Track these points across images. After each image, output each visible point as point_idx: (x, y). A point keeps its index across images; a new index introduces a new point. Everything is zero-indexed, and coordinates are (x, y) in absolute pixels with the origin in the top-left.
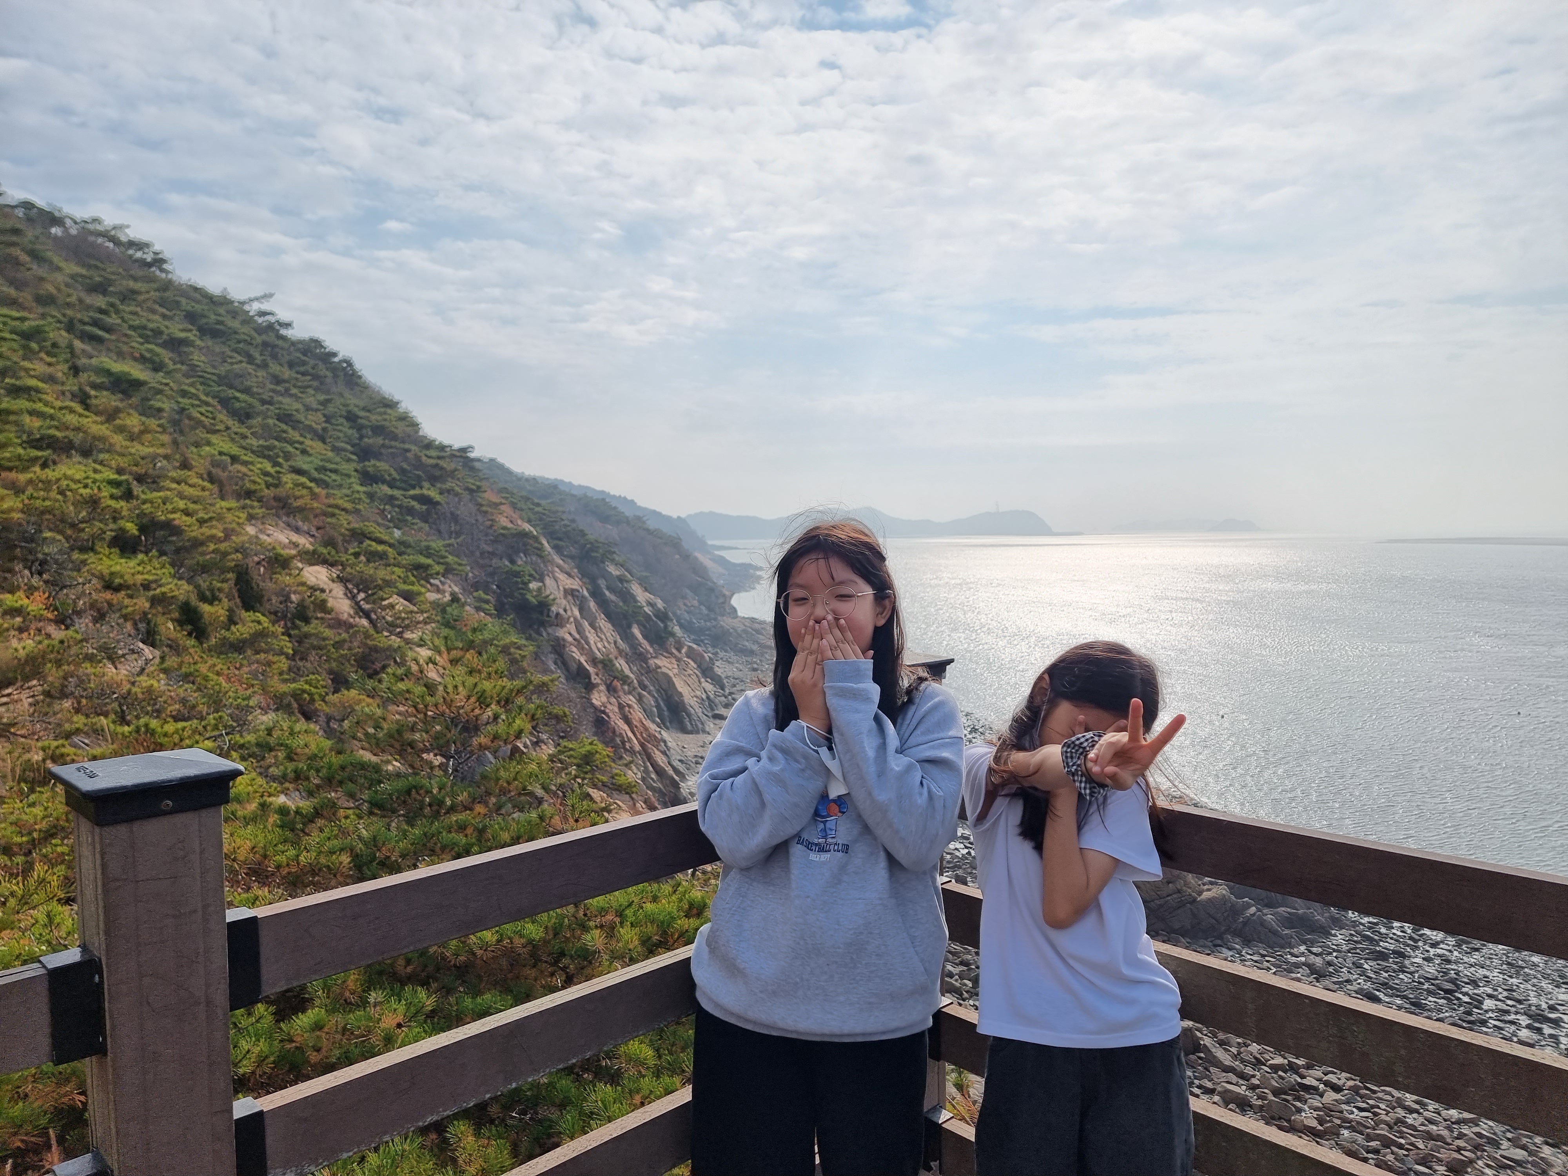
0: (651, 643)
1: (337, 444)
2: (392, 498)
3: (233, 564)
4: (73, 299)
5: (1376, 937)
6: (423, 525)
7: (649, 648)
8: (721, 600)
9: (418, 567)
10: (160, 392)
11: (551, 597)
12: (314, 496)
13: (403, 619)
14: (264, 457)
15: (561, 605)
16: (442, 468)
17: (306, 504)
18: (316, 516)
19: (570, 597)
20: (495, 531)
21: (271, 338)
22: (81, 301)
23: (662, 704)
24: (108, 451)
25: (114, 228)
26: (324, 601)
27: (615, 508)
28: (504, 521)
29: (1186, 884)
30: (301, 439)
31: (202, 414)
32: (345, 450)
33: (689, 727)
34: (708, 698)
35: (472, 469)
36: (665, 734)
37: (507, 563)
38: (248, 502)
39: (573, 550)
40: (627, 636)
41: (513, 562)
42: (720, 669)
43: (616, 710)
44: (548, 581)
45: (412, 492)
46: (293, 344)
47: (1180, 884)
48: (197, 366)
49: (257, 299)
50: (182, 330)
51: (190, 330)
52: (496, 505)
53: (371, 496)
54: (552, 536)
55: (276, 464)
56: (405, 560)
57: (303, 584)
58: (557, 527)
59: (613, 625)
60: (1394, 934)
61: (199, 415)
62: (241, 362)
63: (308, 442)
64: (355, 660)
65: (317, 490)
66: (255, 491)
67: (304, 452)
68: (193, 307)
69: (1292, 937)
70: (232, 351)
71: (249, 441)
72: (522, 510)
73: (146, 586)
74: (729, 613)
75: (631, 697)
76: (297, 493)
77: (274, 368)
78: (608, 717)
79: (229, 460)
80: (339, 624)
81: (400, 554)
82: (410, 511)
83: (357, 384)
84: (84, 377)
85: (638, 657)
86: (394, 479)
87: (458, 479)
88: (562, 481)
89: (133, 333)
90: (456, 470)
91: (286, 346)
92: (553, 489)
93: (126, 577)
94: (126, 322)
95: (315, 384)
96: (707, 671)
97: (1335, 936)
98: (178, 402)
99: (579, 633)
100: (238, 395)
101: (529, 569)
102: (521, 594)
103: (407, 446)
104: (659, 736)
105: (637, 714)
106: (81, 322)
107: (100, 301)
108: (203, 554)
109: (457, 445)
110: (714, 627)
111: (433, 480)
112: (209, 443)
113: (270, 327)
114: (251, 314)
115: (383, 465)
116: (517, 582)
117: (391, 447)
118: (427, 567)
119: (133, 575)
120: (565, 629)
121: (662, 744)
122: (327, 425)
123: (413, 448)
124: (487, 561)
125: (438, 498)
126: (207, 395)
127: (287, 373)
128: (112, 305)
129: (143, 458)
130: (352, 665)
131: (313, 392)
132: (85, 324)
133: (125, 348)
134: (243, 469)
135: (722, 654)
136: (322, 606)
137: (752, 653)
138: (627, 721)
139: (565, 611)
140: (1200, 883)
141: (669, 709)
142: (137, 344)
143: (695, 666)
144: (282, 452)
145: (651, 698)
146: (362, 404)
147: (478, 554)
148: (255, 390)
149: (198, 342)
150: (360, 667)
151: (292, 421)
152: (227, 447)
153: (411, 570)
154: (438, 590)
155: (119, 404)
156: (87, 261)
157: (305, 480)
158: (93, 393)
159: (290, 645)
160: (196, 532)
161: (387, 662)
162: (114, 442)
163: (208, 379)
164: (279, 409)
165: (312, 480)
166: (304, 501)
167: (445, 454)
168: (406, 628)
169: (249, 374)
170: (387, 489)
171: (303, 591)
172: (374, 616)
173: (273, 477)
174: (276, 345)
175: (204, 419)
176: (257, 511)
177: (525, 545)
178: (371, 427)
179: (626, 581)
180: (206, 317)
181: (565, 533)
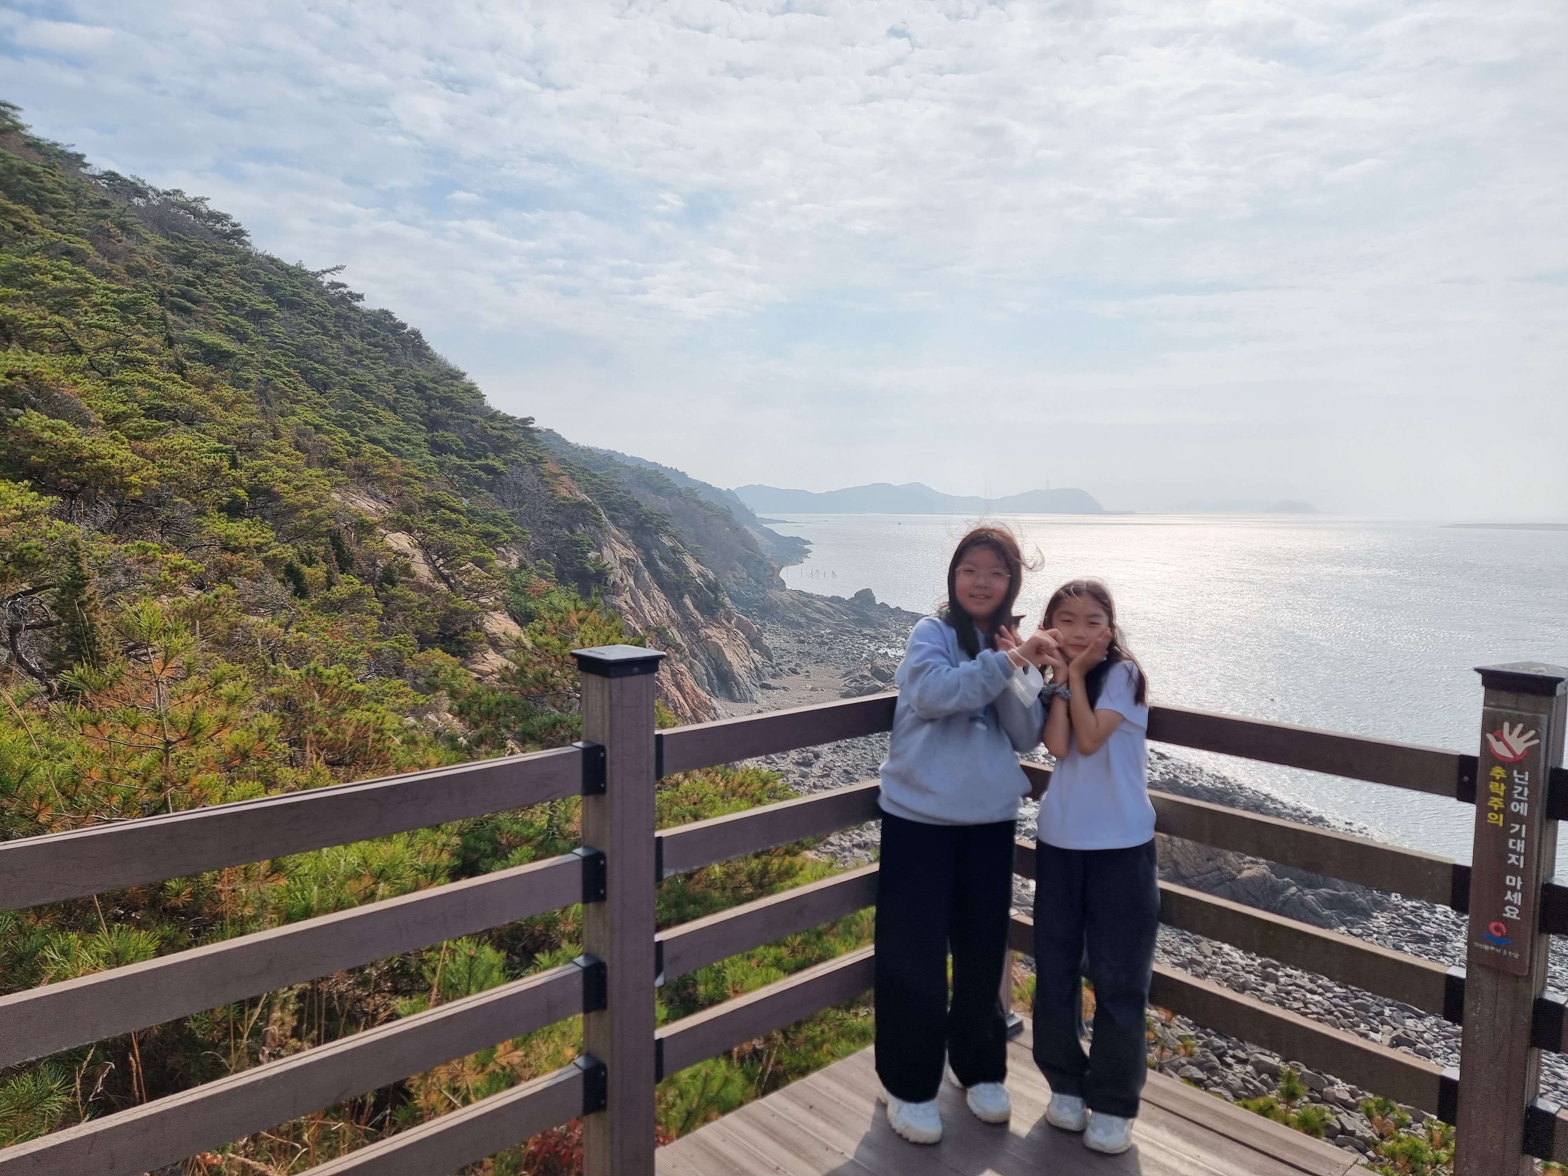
0: (702, 613)
1: (407, 414)
2: (460, 467)
3: (325, 529)
4: (162, 271)
5: (1419, 921)
6: (489, 494)
7: (699, 618)
8: (769, 573)
9: (487, 535)
10: (246, 363)
11: (609, 566)
12: (392, 466)
13: (480, 584)
14: (342, 426)
15: (617, 574)
16: (507, 439)
17: (385, 473)
18: (392, 484)
19: (625, 567)
20: (556, 501)
21: (345, 311)
22: (169, 273)
23: (711, 672)
24: (208, 421)
25: (195, 200)
26: (408, 566)
27: (668, 480)
28: (564, 493)
29: (1227, 862)
30: (375, 409)
31: (284, 383)
32: (415, 420)
33: (737, 695)
34: (756, 668)
35: (533, 440)
36: (715, 702)
37: (567, 533)
38: (331, 469)
39: (628, 521)
40: (679, 606)
41: (572, 531)
42: (768, 640)
43: (669, 676)
44: (606, 551)
45: (478, 462)
46: (364, 315)
47: (1220, 862)
48: (278, 337)
49: (328, 271)
50: (263, 302)
51: (270, 302)
52: (556, 476)
53: (441, 465)
54: (610, 507)
55: (354, 434)
56: (475, 527)
57: (389, 549)
58: (613, 498)
59: (665, 595)
60: (1437, 919)
61: (283, 386)
62: (317, 333)
63: (381, 413)
64: (438, 622)
65: (393, 459)
66: (338, 460)
67: (378, 422)
68: (270, 279)
69: (1332, 918)
70: (308, 322)
71: (328, 411)
72: (579, 481)
73: (259, 548)
74: (777, 586)
75: (683, 665)
76: (377, 462)
77: (348, 340)
78: (662, 683)
79: (313, 430)
80: (420, 587)
81: (471, 521)
82: (477, 481)
83: (425, 356)
84: (179, 348)
85: (689, 626)
86: (461, 449)
87: (521, 450)
88: (615, 452)
89: (218, 305)
90: (520, 441)
91: (358, 318)
92: (608, 459)
93: (241, 539)
94: (211, 294)
95: (386, 355)
96: (755, 642)
97: (1377, 918)
98: (262, 373)
99: (634, 602)
100: (316, 365)
101: (587, 538)
102: (579, 563)
103: (473, 417)
104: (709, 703)
105: (689, 682)
106: (170, 293)
107: (187, 273)
108: (300, 519)
109: (519, 416)
110: (762, 599)
111: (498, 450)
112: (293, 413)
113: (343, 298)
114: (325, 285)
115: (450, 436)
116: (576, 551)
117: (458, 418)
118: (496, 535)
119: (246, 538)
120: (622, 598)
121: (712, 711)
122: (398, 396)
123: (479, 419)
124: (548, 530)
125: (502, 468)
126: (288, 366)
127: (359, 345)
128: (198, 277)
129: (240, 428)
130: (435, 626)
131: (383, 363)
132: (173, 295)
133: (212, 320)
134: (326, 438)
135: (769, 626)
136: (406, 570)
137: (799, 625)
138: (680, 688)
139: (622, 580)
140: (1241, 861)
141: (718, 678)
142: (221, 314)
143: (744, 637)
144: (360, 422)
145: (702, 667)
146: (430, 375)
147: (539, 523)
148: (331, 361)
149: (278, 314)
150: (442, 628)
151: (366, 391)
152: (310, 416)
153: (481, 538)
154: (504, 558)
155: (212, 375)
156: (170, 232)
157: (381, 449)
158: (188, 363)
159: (380, 605)
160: (293, 498)
161: (466, 624)
162: (213, 412)
163: (288, 350)
164: (354, 379)
165: (388, 449)
166: (382, 470)
167: (509, 426)
168: (481, 593)
169: (325, 345)
170: (455, 458)
171: (388, 556)
172: (453, 581)
173: (353, 446)
174: (349, 316)
175: (287, 389)
176: (341, 479)
177: (583, 515)
178: (439, 398)
179: (679, 552)
180: (283, 289)
181: (621, 504)
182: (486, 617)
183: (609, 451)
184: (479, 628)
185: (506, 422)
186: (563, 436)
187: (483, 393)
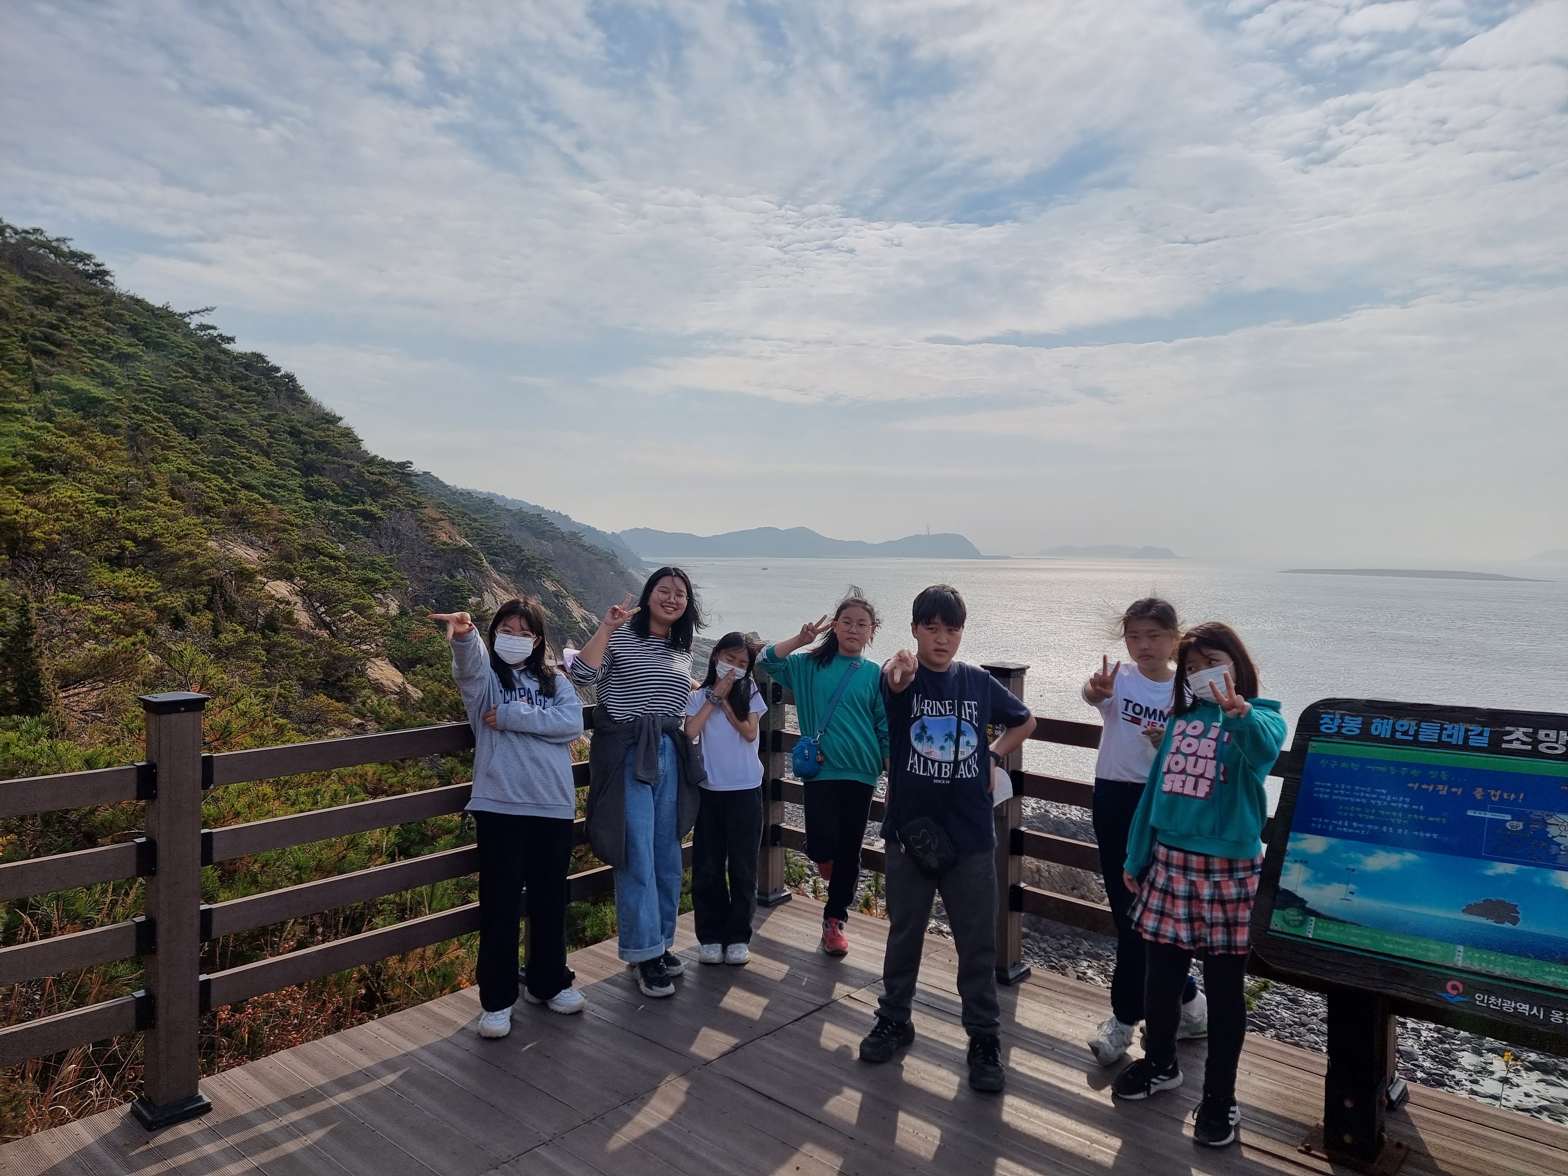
1: (280, 459)
2: (337, 513)
3: (207, 578)
4: (25, 315)
6: (366, 540)
9: (367, 581)
10: (115, 409)
12: (269, 513)
13: (362, 631)
14: (216, 472)
16: (385, 484)
17: (261, 520)
18: (269, 531)
20: (435, 546)
21: (215, 354)
22: (32, 316)
24: (84, 470)
25: (58, 240)
26: (290, 613)
27: (551, 524)
28: (444, 538)
30: (249, 455)
31: (153, 428)
32: (288, 465)
35: (410, 484)
37: (446, 578)
38: (208, 517)
39: (510, 566)
41: (452, 577)
44: (487, 596)
45: (355, 508)
46: (235, 358)
48: (145, 380)
49: (198, 312)
50: (130, 345)
51: (137, 345)
52: (435, 521)
53: (316, 511)
54: (490, 551)
55: (228, 480)
56: (353, 574)
57: (272, 597)
58: (494, 543)
61: (153, 432)
62: (186, 377)
63: (254, 458)
64: (321, 668)
65: (270, 506)
66: (214, 507)
67: (251, 467)
68: (135, 320)
70: (176, 365)
71: (200, 457)
72: (459, 525)
73: (149, 598)
76: (254, 510)
77: (218, 383)
79: (188, 478)
80: (302, 635)
81: (349, 568)
82: (354, 526)
83: (299, 400)
84: (46, 394)
86: (337, 494)
87: (399, 495)
88: (495, 495)
89: (82, 348)
90: (398, 486)
91: (228, 360)
92: (488, 502)
93: (130, 589)
94: (76, 337)
95: (259, 399)
98: (131, 418)
100: (187, 410)
101: (468, 584)
103: (350, 462)
106: (33, 336)
107: (50, 316)
108: (182, 568)
109: (396, 460)
111: (375, 495)
112: (166, 460)
113: (212, 340)
114: (192, 326)
115: (326, 481)
116: (456, 597)
117: (334, 463)
118: (375, 582)
119: (135, 587)
122: (272, 440)
123: (356, 464)
124: (427, 575)
125: (380, 513)
126: (156, 410)
127: (230, 389)
128: (62, 320)
129: (117, 477)
130: (318, 672)
131: (256, 407)
132: (36, 338)
133: (76, 363)
134: (202, 486)
136: (289, 617)
142: (86, 358)
144: (233, 468)
146: (304, 419)
147: (418, 569)
148: (202, 405)
149: (145, 357)
150: (326, 674)
151: (238, 436)
152: (184, 463)
153: (359, 585)
154: (381, 604)
155: (82, 421)
156: (31, 272)
157: (257, 496)
158: (57, 410)
159: (263, 652)
160: (175, 548)
161: (350, 670)
162: (89, 461)
163: (155, 393)
164: (225, 424)
165: (264, 496)
166: (259, 517)
167: (387, 471)
168: (363, 640)
169: (195, 389)
170: (331, 504)
171: (271, 604)
172: (334, 628)
173: (228, 493)
174: (219, 359)
175: (158, 435)
176: (218, 527)
177: (464, 560)
178: (315, 442)
179: (562, 597)
180: (148, 330)
181: (502, 549)
182: (369, 664)
183: (489, 493)
184: (362, 674)
185: (384, 467)
186: (441, 479)
187: (360, 437)
